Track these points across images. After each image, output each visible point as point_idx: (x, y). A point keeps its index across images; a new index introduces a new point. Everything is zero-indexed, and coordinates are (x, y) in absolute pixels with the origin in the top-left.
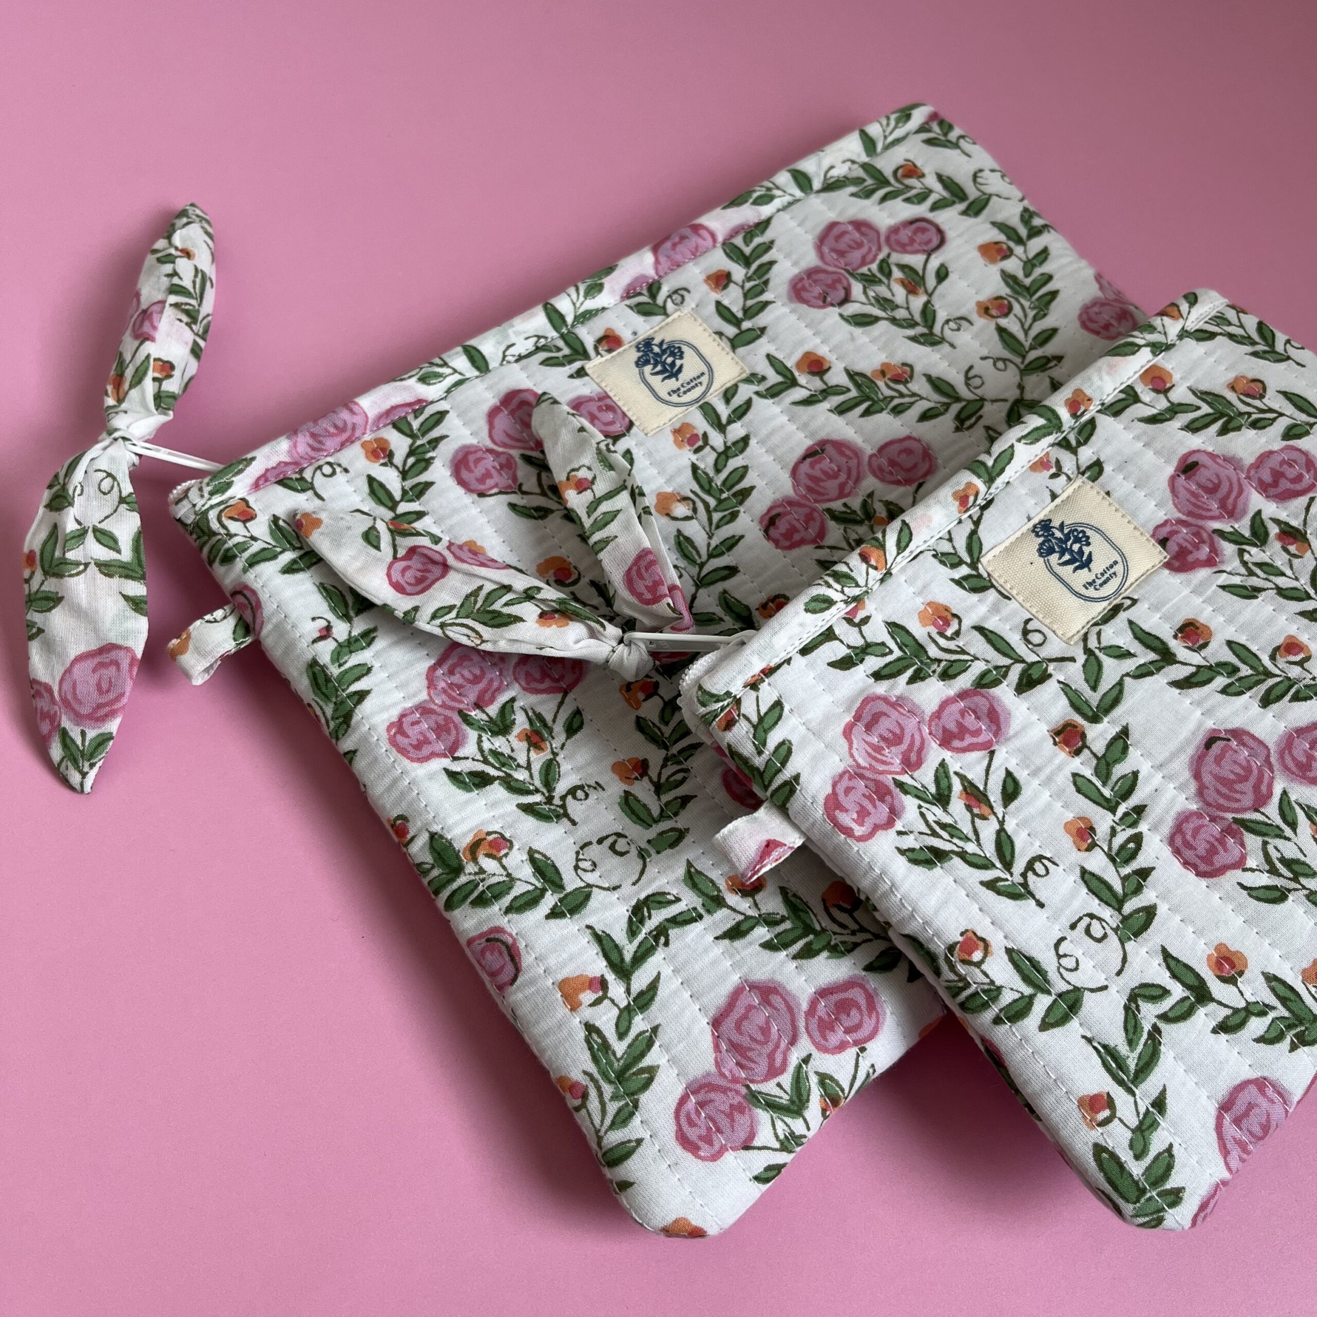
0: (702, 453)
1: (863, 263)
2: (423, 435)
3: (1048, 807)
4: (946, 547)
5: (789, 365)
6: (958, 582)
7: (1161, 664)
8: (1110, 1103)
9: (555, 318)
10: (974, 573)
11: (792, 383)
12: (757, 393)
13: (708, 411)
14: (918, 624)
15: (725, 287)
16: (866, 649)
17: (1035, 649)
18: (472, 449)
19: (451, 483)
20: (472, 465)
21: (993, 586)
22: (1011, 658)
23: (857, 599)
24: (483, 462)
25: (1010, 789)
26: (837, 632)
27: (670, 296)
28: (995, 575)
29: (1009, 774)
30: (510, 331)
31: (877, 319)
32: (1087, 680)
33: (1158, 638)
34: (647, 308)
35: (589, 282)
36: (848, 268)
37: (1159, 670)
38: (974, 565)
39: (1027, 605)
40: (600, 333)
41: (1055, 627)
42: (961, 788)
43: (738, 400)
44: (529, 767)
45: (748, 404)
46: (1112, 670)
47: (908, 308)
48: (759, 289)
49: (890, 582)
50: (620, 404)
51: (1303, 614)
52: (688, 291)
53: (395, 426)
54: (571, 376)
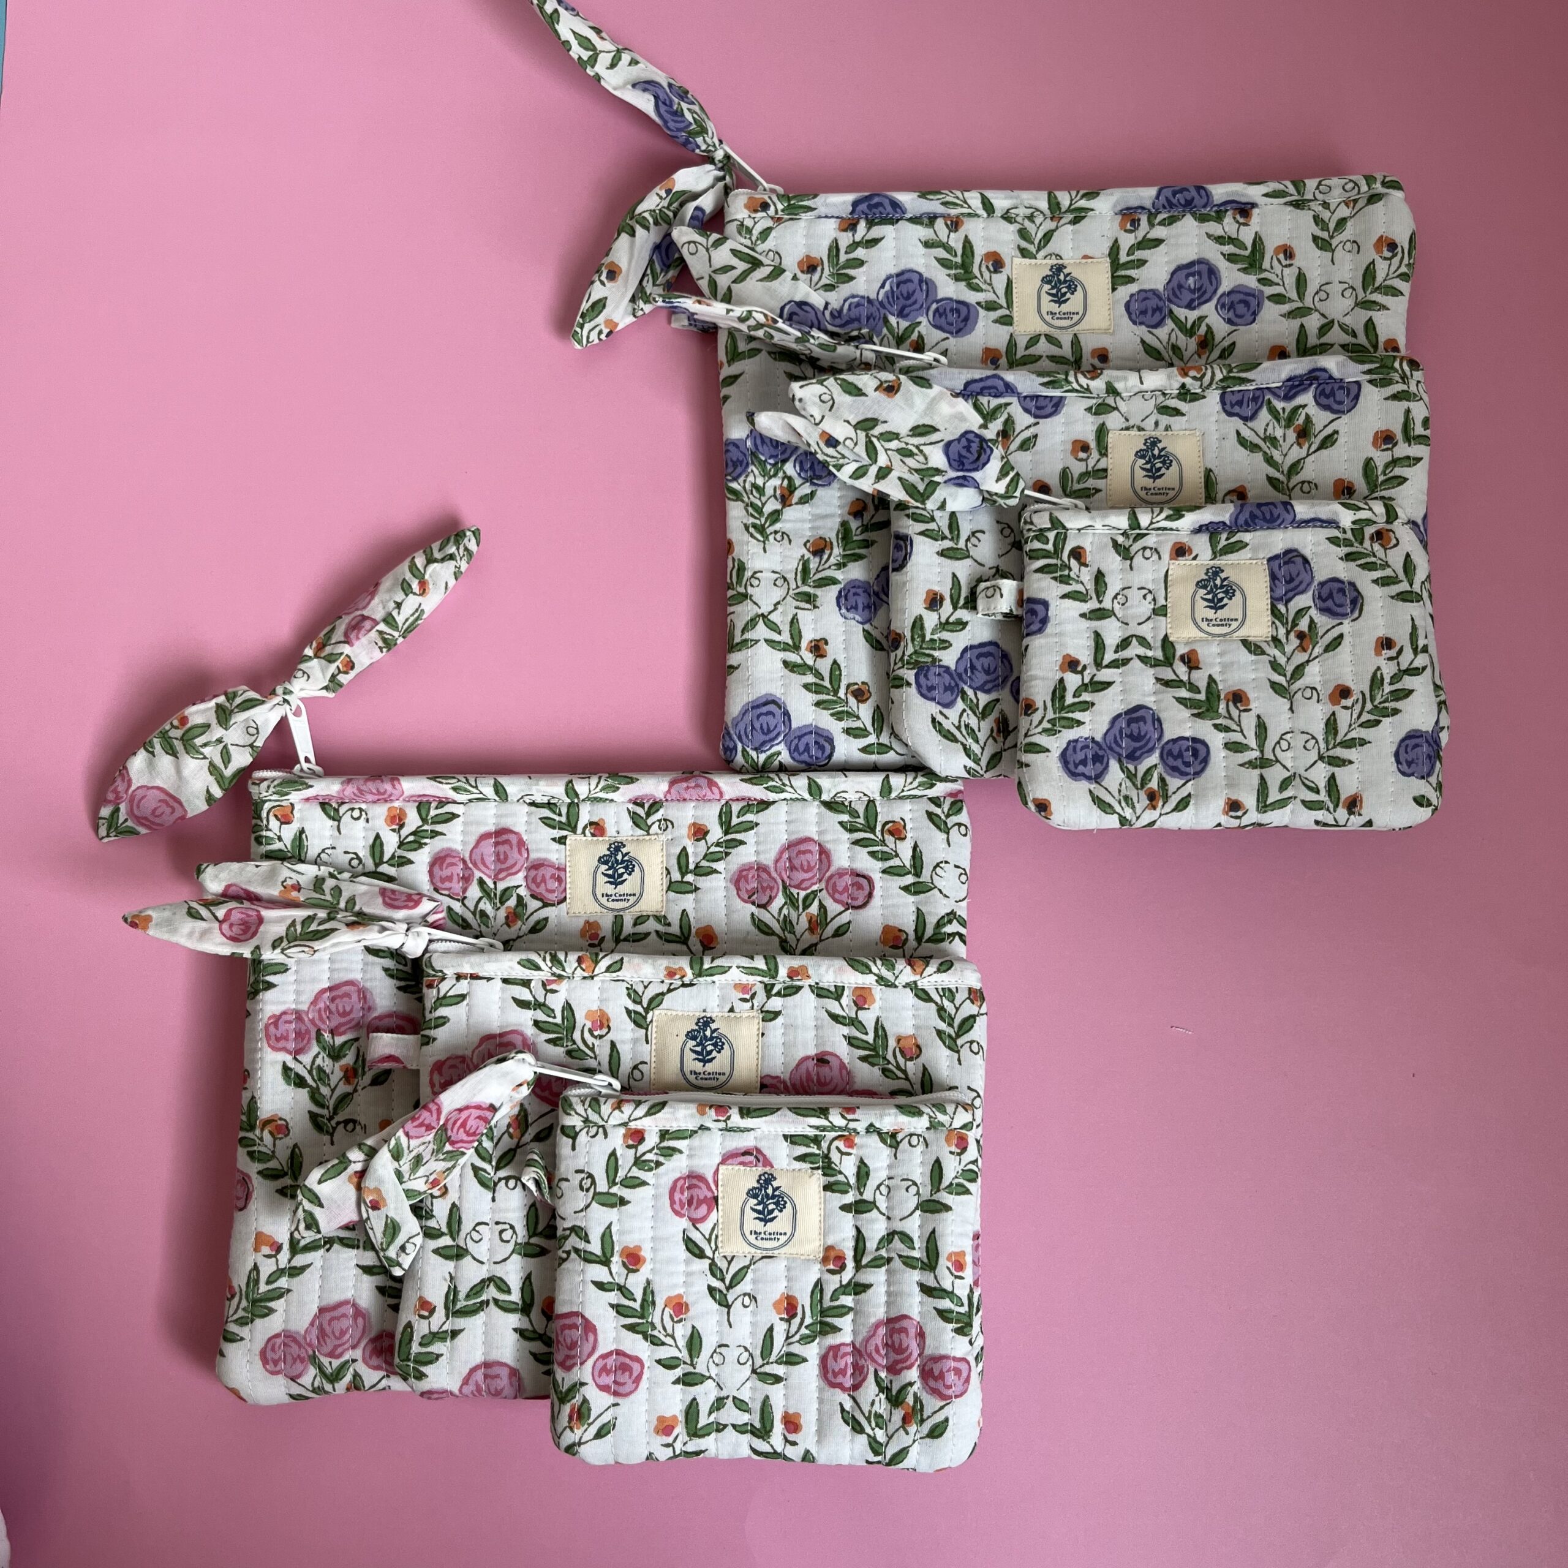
1: (800, 885)
2: (432, 824)
5: (693, 926)
9: (571, 791)
13: (618, 922)
15: (697, 840)
18: (454, 854)
19: (425, 869)
20: (445, 865)
24: (454, 866)
27: (660, 821)
30: (535, 786)
31: (775, 933)
34: (639, 820)
35: (611, 781)
36: (787, 882)
40: (595, 818)
43: (641, 929)
44: (333, 1091)
47: (799, 940)
48: (718, 856)
50: (568, 880)
52: (673, 826)
53: (418, 809)
54: (553, 840)
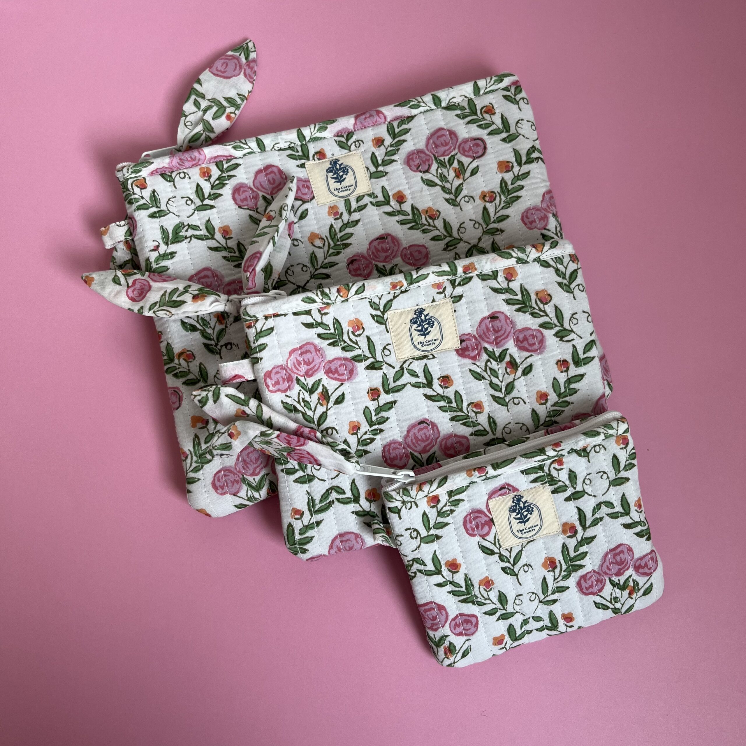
0: (337, 221)
1: (443, 155)
2: (227, 172)
3: (349, 413)
4: (377, 301)
5: (390, 194)
6: (373, 316)
7: (425, 386)
8: (302, 514)
9: (301, 136)
10: (382, 315)
11: (388, 203)
12: (371, 202)
13: (348, 203)
14: (347, 324)
15: (379, 146)
16: (320, 324)
17: (384, 356)
18: (244, 186)
19: (230, 197)
20: (241, 192)
21: (386, 324)
22: (372, 355)
23: (328, 304)
24: (246, 193)
25: (339, 400)
26: (312, 313)
27: (355, 142)
28: (389, 320)
29: (343, 394)
30: (279, 137)
31: (436, 185)
32: (394, 378)
33: (431, 376)
34: (343, 144)
35: (322, 124)
36: (436, 154)
37: (424, 387)
38: (383, 313)
39: (393, 338)
40: (318, 150)
41: (396, 352)
42: (321, 391)
43: (361, 203)
45: (366, 205)
46: (407, 378)
47: (452, 184)
48: (393, 152)
49: (346, 303)
50: (313, 186)
51: (492, 396)
52: (363, 143)
53: (217, 165)
54: (298, 166)
